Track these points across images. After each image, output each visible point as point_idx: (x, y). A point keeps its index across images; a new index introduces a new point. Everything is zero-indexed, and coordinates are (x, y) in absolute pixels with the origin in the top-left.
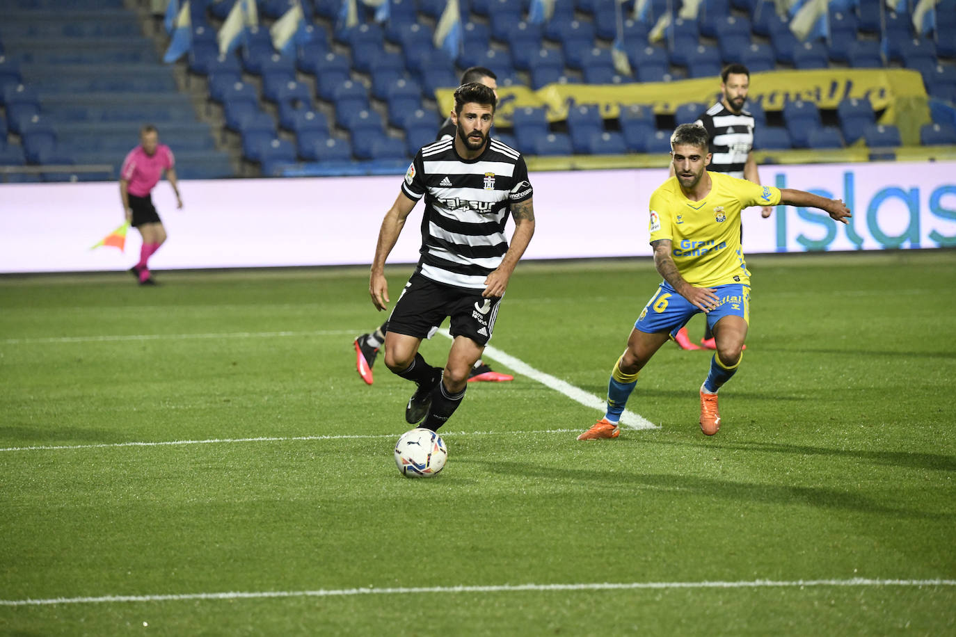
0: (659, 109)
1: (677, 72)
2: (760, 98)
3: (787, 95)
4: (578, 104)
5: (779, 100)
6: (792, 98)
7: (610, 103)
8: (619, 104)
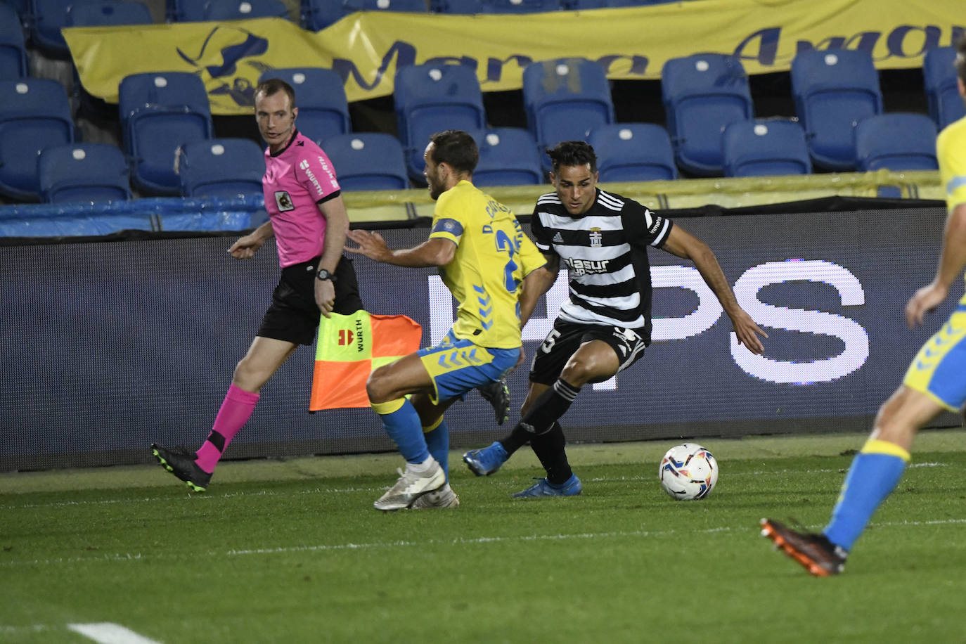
0: (620, 70)
2: (869, 39)
3: (933, 33)
4: (419, 60)
5: (914, 44)
6: (945, 40)
7: (501, 55)
8: (522, 60)
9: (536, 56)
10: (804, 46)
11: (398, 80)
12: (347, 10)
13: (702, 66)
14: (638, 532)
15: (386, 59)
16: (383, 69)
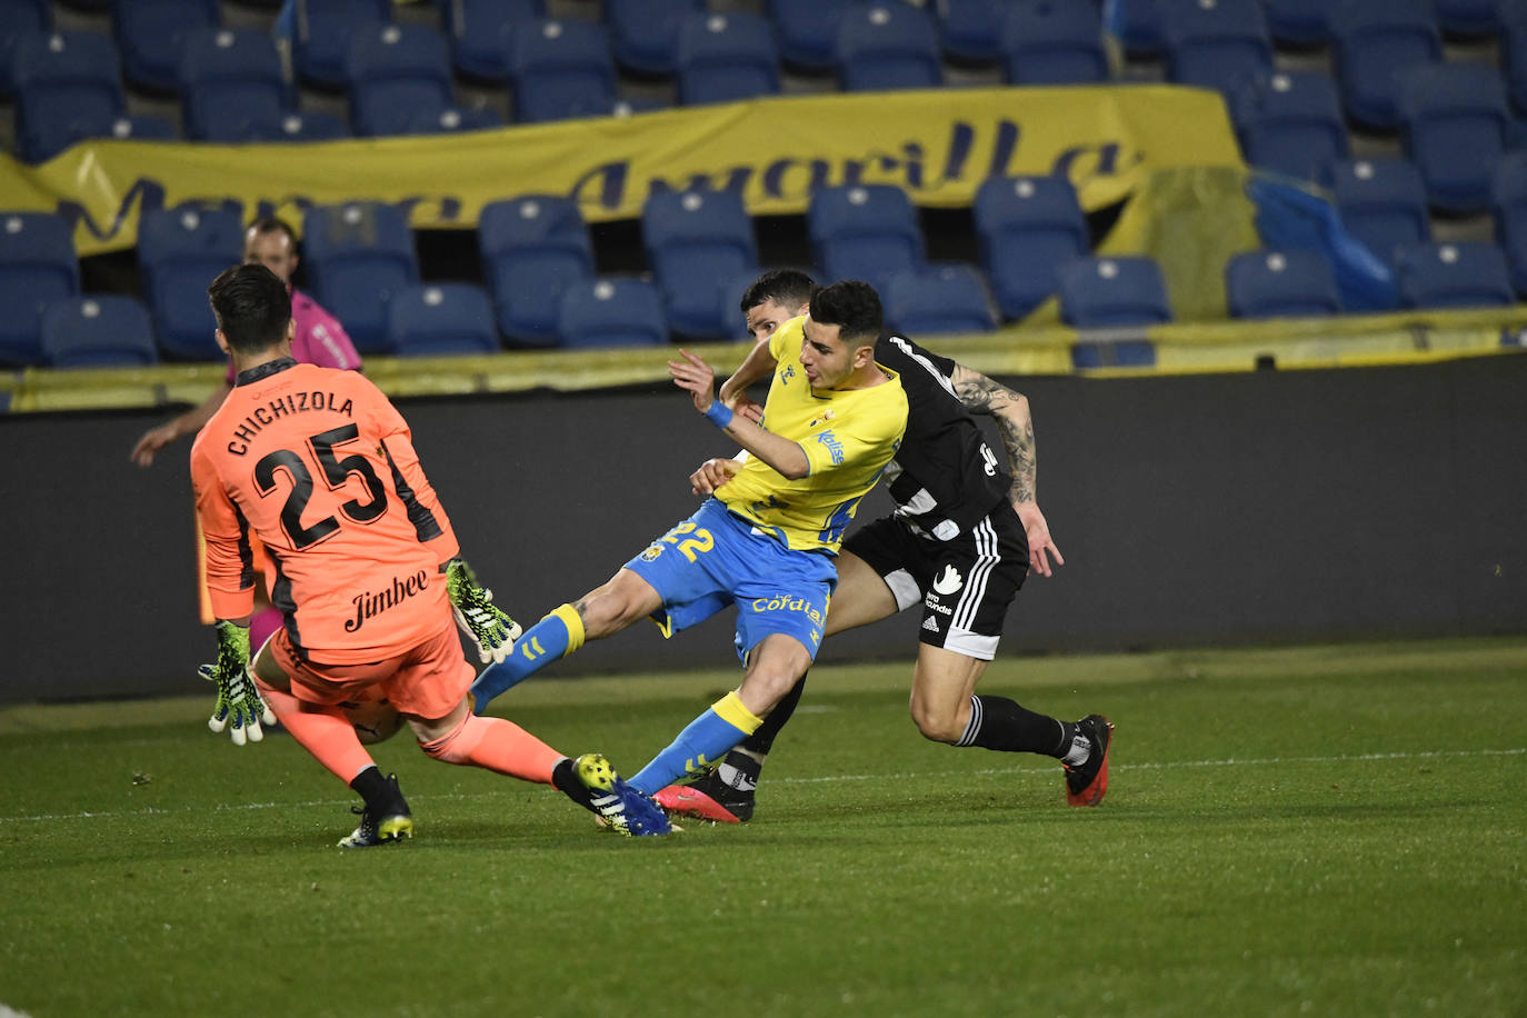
0: (426, 216)
1: (480, 101)
2: (740, 176)
3: (820, 168)
4: (171, 201)
5: (796, 184)
6: (836, 177)
7: (275, 194)
8: (302, 203)
9: (321, 197)
10: (658, 187)
11: (142, 228)
12: (74, 138)
13: (530, 211)
14: (451, 795)
15: (127, 202)
16: (123, 213)
